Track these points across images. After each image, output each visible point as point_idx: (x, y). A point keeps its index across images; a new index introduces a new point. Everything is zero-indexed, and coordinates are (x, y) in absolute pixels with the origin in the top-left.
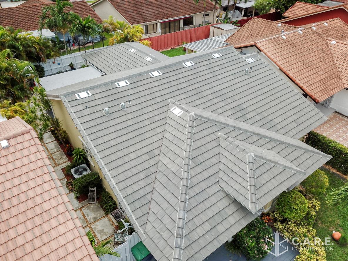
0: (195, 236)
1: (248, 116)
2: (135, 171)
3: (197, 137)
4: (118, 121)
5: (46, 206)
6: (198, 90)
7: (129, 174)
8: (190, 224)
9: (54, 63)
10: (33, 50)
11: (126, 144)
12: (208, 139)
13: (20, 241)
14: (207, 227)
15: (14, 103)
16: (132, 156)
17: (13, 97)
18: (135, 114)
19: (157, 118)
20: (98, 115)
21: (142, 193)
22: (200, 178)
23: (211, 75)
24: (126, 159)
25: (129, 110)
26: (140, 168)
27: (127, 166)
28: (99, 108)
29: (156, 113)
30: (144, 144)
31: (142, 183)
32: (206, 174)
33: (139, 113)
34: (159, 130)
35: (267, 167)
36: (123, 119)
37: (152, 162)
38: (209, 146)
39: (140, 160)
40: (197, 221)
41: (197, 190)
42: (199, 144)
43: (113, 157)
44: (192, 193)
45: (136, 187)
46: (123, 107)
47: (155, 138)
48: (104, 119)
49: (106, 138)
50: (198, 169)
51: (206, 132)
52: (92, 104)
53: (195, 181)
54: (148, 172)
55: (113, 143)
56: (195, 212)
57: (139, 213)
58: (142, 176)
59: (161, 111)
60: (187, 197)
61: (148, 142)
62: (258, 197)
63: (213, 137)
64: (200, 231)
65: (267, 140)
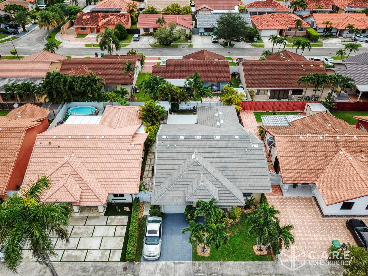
0: (166, 198)
1: (226, 172)
2: (164, 171)
3: (191, 169)
4: (170, 151)
5: (134, 169)
6: (212, 151)
7: (162, 171)
8: (166, 194)
9: (186, 104)
10: (175, 97)
11: (167, 161)
12: (195, 172)
13: (124, 175)
14: (171, 198)
15: (152, 125)
16: (166, 166)
17: (152, 122)
18: (178, 151)
19: (185, 156)
20: (165, 147)
21: (162, 179)
22: (181, 183)
23: (224, 146)
24: (164, 166)
25: (177, 149)
26: (166, 171)
27: (162, 168)
28: (167, 144)
29: (186, 154)
30: (173, 163)
31: (164, 176)
32: (183, 183)
33: (180, 151)
34: (182, 161)
35: (204, 191)
36: (172, 151)
37: (171, 171)
38: (193, 175)
39: (168, 168)
40: (169, 195)
41: (176, 186)
42: (190, 172)
43: (160, 163)
44: (174, 186)
45: (161, 176)
46: (175, 147)
47: (178, 163)
48: (166, 149)
49: (162, 156)
50: (182, 180)
51: (196, 169)
52: (166, 142)
53: (178, 183)
54: (168, 173)
55: (163, 159)
56: (170, 192)
57: (157, 184)
58: (165, 174)
59: (189, 154)
60: (172, 186)
61: (175, 163)
62: (191, 197)
63: (198, 172)
64: (168, 198)
65: (220, 184)
